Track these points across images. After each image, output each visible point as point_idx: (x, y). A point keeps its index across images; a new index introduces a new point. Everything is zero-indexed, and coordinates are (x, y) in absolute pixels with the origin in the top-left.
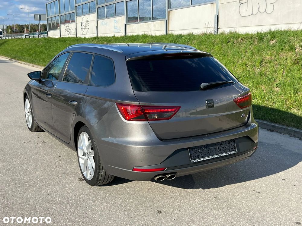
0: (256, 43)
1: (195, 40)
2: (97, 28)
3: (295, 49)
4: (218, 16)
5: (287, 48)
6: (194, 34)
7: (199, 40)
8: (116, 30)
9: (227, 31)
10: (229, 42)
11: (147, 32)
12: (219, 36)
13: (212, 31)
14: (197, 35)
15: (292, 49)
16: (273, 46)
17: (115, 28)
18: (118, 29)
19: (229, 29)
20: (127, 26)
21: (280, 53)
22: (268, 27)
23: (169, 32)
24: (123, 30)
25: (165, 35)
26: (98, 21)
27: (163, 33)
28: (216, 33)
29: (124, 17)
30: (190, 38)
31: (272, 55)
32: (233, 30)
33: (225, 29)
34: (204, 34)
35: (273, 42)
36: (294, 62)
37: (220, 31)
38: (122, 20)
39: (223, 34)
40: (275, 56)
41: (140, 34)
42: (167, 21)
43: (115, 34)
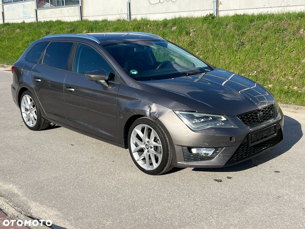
0: (161, 29)
1: (110, 26)
2: (3, 13)
3: (190, 34)
4: (129, 3)
5: (184, 33)
6: (108, 20)
7: (113, 27)
8: (25, 16)
9: (139, 18)
10: (140, 28)
11: (60, 18)
12: (132, 23)
13: (125, 17)
14: (111, 22)
15: (188, 33)
16: (174, 32)
17: (25, 13)
18: (28, 15)
19: (140, 15)
20: (38, 11)
21: (179, 37)
22: (173, 14)
23: (84, 18)
24: (34, 15)
25: (79, 21)
26: (4, 6)
27: (78, 18)
28: (129, 20)
29: (34, 1)
30: (106, 25)
31: (173, 39)
32: (144, 17)
33: (137, 16)
34: (118, 20)
35: (174, 28)
36: (189, 44)
37: (133, 17)
38: (32, 5)
39: (135, 20)
40: (175, 40)
41: (54, 20)
42: (80, 7)
43: (24, 19)
